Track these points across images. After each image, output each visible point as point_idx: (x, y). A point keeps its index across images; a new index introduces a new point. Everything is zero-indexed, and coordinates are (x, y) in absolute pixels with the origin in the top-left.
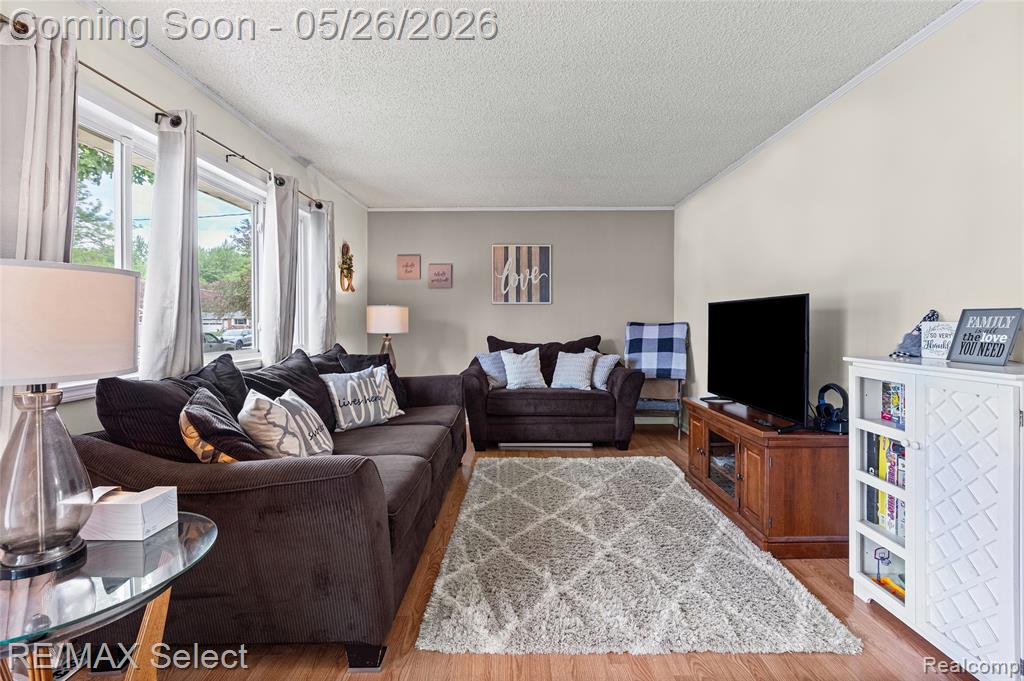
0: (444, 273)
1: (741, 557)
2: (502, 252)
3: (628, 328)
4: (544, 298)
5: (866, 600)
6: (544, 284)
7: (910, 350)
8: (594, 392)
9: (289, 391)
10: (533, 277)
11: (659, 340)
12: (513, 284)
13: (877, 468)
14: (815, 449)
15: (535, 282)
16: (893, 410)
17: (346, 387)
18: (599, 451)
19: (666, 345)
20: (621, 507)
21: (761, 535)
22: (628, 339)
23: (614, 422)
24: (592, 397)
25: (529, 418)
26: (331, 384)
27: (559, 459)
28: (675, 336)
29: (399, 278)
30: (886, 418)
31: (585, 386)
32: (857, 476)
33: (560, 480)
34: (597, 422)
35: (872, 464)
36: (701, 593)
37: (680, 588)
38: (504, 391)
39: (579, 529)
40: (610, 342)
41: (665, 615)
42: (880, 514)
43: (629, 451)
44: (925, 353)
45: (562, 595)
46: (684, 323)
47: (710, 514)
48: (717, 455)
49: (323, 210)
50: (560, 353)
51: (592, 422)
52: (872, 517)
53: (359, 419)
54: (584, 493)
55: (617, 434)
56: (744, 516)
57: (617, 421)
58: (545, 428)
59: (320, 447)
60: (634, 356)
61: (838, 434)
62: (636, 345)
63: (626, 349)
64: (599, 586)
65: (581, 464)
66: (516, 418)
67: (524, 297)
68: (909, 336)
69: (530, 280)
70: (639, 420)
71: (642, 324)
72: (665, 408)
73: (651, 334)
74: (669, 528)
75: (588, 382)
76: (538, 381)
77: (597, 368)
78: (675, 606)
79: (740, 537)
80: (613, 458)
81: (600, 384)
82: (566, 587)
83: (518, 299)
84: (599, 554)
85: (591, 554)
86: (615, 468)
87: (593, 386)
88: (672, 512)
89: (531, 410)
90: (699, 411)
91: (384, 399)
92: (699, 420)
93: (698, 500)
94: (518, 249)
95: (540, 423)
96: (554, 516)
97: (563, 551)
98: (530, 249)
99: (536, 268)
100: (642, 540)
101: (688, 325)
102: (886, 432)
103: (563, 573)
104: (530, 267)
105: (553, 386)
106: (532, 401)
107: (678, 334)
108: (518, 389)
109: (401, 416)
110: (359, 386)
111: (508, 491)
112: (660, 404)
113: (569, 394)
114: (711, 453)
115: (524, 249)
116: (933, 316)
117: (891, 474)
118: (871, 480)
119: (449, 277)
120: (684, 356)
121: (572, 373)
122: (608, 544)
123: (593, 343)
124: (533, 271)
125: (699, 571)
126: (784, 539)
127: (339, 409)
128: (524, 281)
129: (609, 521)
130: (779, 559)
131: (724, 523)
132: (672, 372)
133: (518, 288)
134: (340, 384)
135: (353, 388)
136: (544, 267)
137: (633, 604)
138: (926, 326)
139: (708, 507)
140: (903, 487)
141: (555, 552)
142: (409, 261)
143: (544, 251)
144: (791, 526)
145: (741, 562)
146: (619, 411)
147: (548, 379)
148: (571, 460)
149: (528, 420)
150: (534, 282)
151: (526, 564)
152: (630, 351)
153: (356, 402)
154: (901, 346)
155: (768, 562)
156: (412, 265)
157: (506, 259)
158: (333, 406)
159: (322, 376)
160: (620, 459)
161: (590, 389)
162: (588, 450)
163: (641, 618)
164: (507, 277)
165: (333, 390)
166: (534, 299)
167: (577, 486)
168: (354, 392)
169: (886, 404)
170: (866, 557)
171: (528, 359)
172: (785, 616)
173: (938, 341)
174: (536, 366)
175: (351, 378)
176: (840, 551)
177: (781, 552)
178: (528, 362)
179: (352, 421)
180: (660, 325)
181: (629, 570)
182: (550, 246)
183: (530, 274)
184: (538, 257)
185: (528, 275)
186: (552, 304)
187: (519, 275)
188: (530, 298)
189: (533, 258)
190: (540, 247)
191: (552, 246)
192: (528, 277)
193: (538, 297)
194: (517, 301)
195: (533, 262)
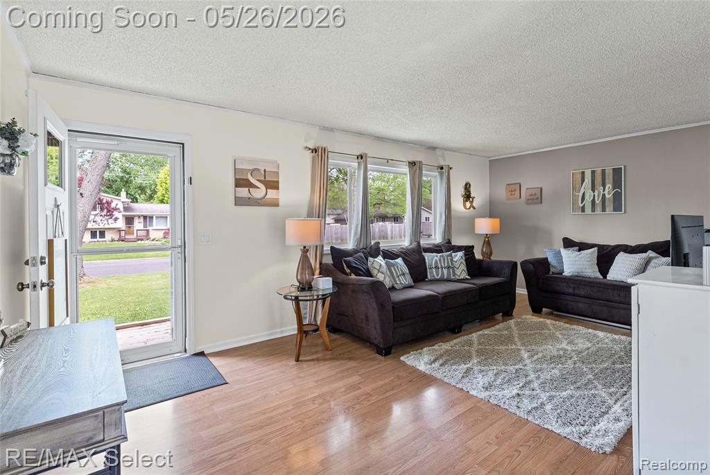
0: (535, 194)
2: (579, 176)
4: (617, 207)
6: (617, 198)
9: (400, 259)
10: (606, 192)
12: (588, 198)
17: (432, 260)
26: (426, 258)
29: (507, 199)
38: (560, 276)
49: (444, 170)
50: (620, 253)
53: (438, 276)
58: (581, 306)
59: (400, 281)
67: (599, 208)
69: (604, 195)
76: (592, 272)
83: (593, 209)
89: (571, 291)
91: (458, 269)
94: (593, 172)
98: (603, 171)
99: (609, 186)
104: (604, 185)
106: (572, 285)
108: (572, 276)
109: (467, 279)
110: (440, 260)
115: (599, 171)
119: (540, 197)
122: (531, 366)
124: (607, 187)
127: (428, 270)
128: (598, 196)
133: (593, 202)
134: (430, 258)
135: (436, 261)
136: (617, 183)
142: (512, 187)
143: (617, 172)
147: (604, 272)
149: (569, 298)
150: (607, 196)
153: (437, 267)
156: (515, 190)
157: (583, 180)
158: (426, 269)
159: (423, 254)
164: (584, 194)
165: (427, 261)
166: (607, 210)
168: (436, 262)
175: (437, 256)
179: (434, 276)
182: (623, 167)
183: (604, 191)
184: (611, 177)
185: (602, 191)
186: (625, 212)
187: (594, 192)
188: (604, 209)
189: (607, 177)
190: (613, 169)
191: (625, 167)
192: (602, 193)
193: (612, 208)
194: (592, 212)
195: (607, 181)
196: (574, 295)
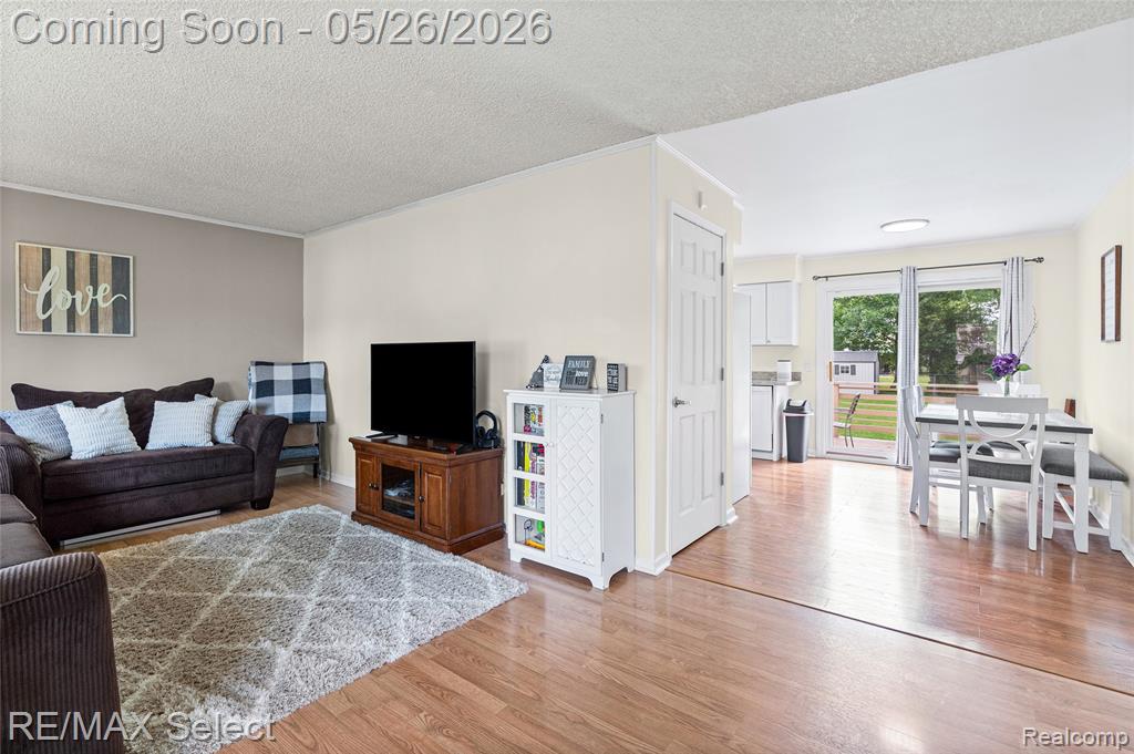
1: (433, 563)
2: (38, 256)
3: (253, 368)
4: (121, 325)
5: (519, 561)
6: (121, 309)
7: (537, 383)
8: (217, 447)
10: (99, 297)
11: (294, 381)
12: (60, 305)
13: (523, 467)
14: (478, 461)
15: (105, 305)
16: (532, 425)
18: (233, 517)
19: (302, 387)
20: (302, 561)
21: (444, 542)
22: (254, 381)
23: (252, 479)
24: (216, 453)
25: (126, 494)
27: (185, 537)
28: (312, 377)
30: (527, 430)
31: (203, 441)
32: (511, 473)
33: (206, 557)
34: (230, 483)
35: (520, 464)
36: (417, 599)
37: (401, 602)
38: (67, 463)
39: (268, 594)
40: (226, 386)
41: (402, 624)
42: (525, 498)
43: (270, 509)
44: (546, 384)
45: (298, 652)
46: (320, 362)
47: (391, 540)
48: (389, 488)
50: (157, 403)
51: (224, 484)
52: (520, 501)
54: (249, 562)
55: (256, 492)
56: (426, 532)
57: (256, 477)
58: (151, 504)
60: (264, 400)
61: (490, 448)
62: (265, 388)
63: (252, 392)
64: (330, 629)
65: (222, 535)
66: (100, 498)
67: (83, 328)
68: (536, 373)
69: (95, 302)
70: (280, 473)
71: (272, 364)
72: (303, 455)
73: (283, 374)
74: (361, 563)
75: (208, 437)
76: (128, 442)
77: (218, 418)
78: (405, 615)
79: (424, 550)
80: (260, 519)
81: (224, 436)
82: (294, 645)
83: (71, 326)
84: (309, 607)
85: (301, 610)
86: (268, 528)
87: (215, 441)
88: (355, 550)
89: (131, 482)
90: (368, 448)
92: (369, 457)
93: (373, 533)
94: (71, 256)
95: (143, 498)
96: (227, 593)
97: (266, 619)
98: (93, 259)
99: (105, 287)
100: (344, 580)
101: (325, 364)
102: (529, 439)
103: (284, 635)
104: (95, 283)
105: (149, 447)
106: (131, 471)
107: (315, 374)
111: (135, 591)
112: (297, 451)
113: (182, 454)
114: (384, 487)
115: (83, 255)
116: (546, 360)
117: (533, 468)
118: (520, 474)
120: (324, 397)
121: (178, 427)
122: (312, 595)
123: (206, 387)
124: (101, 288)
125: (407, 585)
126: (460, 539)
128: (83, 304)
129: (298, 577)
130: (460, 555)
131: (406, 545)
132: (311, 415)
133: (72, 312)
136: (121, 285)
137: (370, 628)
138: (545, 366)
139: (388, 537)
140: (543, 473)
141: (257, 624)
143: (120, 265)
144: (464, 527)
145: (435, 566)
146: (257, 466)
147: (142, 439)
148: (203, 534)
149: (126, 496)
150: (101, 304)
151: (230, 647)
152: (258, 395)
154: (532, 381)
155: (455, 560)
157: (47, 269)
160: (268, 518)
161: (211, 444)
162: (215, 518)
163: (384, 634)
164: (49, 295)
166: (101, 328)
167: (234, 557)
169: (527, 420)
170: (518, 530)
171: (109, 414)
172: (481, 588)
173: (553, 376)
174: (123, 423)
176: (499, 534)
177: (459, 549)
178: (112, 418)
180: (293, 364)
181: (350, 607)
182: (131, 258)
183: (95, 293)
184: (109, 270)
185: (91, 294)
186: (134, 335)
187: (73, 293)
188: (94, 328)
189: (100, 270)
190: (113, 257)
191: (134, 258)
192: (91, 297)
193: (111, 326)
194: (69, 331)
195: (100, 277)
196: (138, 487)
